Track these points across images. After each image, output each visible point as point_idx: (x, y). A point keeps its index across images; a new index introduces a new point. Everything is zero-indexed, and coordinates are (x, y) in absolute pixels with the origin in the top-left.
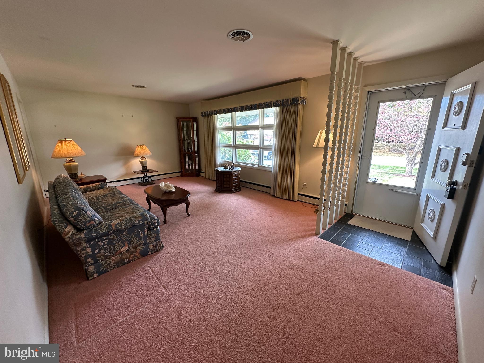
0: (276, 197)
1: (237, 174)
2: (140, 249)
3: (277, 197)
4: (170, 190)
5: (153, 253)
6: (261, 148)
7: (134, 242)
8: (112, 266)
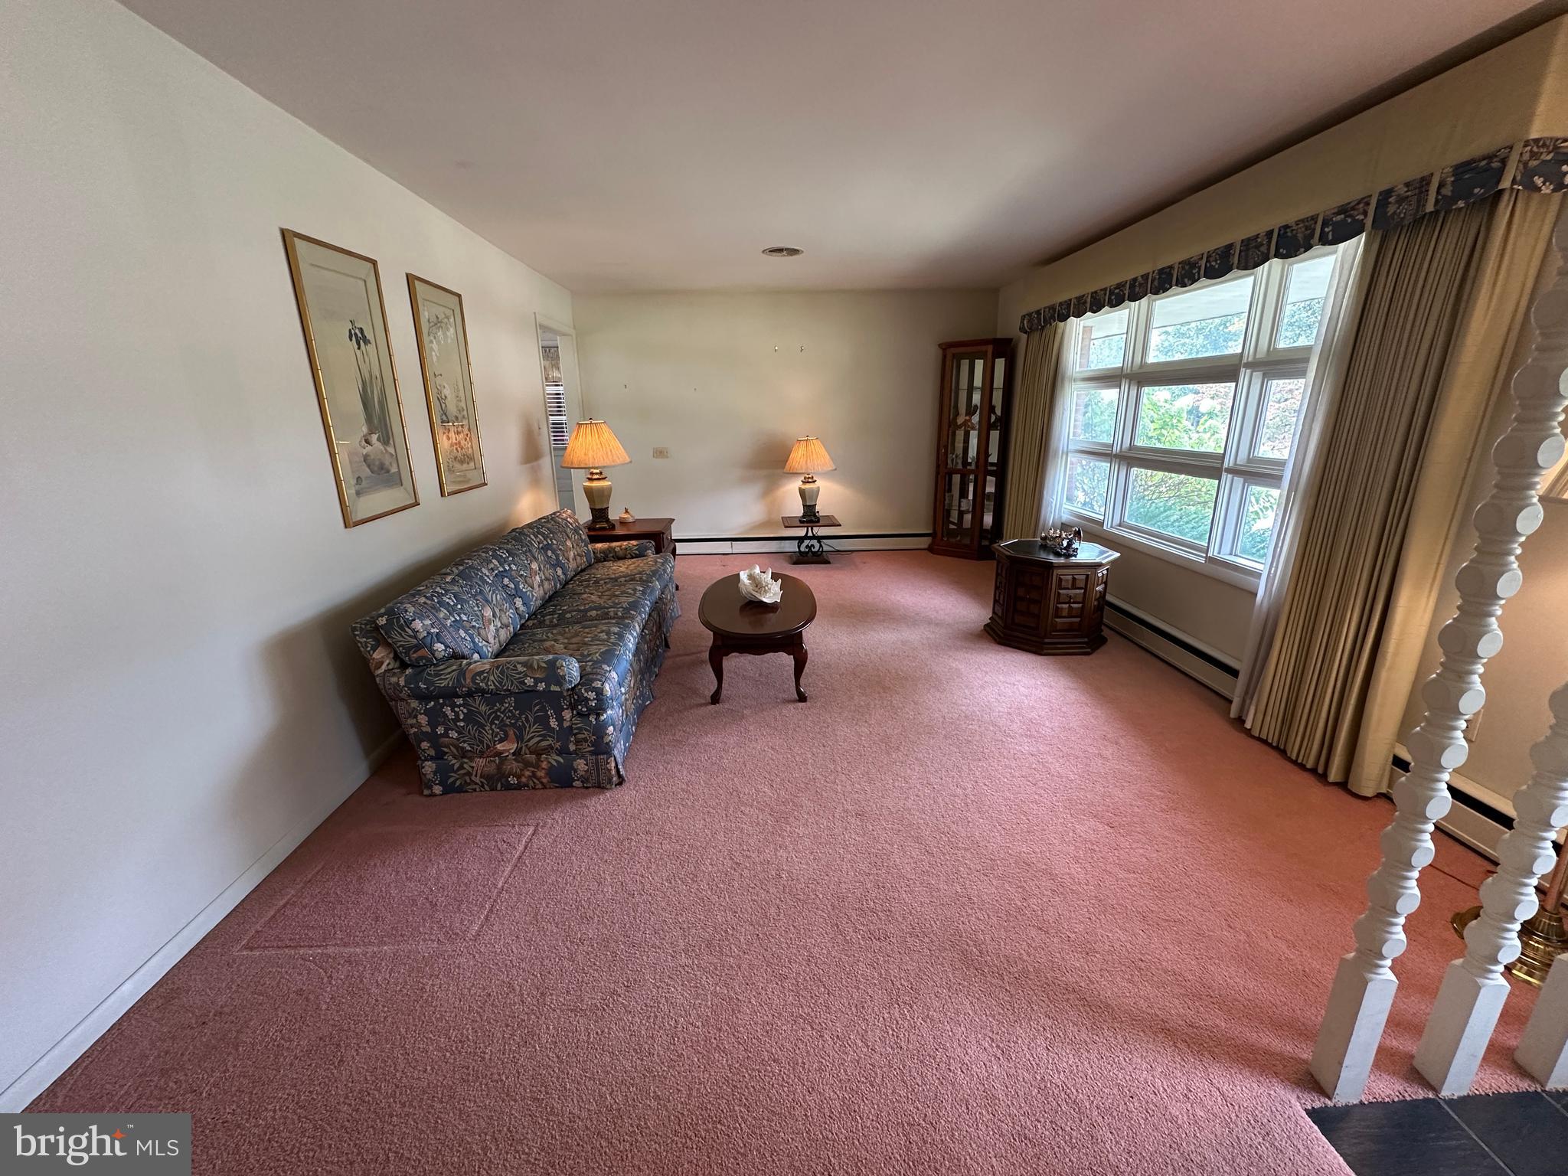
0: (1248, 733)
1: (1084, 577)
2: (549, 762)
3: (1253, 737)
4: (757, 595)
5: (587, 788)
6: (1234, 471)
7: (533, 735)
8: (477, 780)
